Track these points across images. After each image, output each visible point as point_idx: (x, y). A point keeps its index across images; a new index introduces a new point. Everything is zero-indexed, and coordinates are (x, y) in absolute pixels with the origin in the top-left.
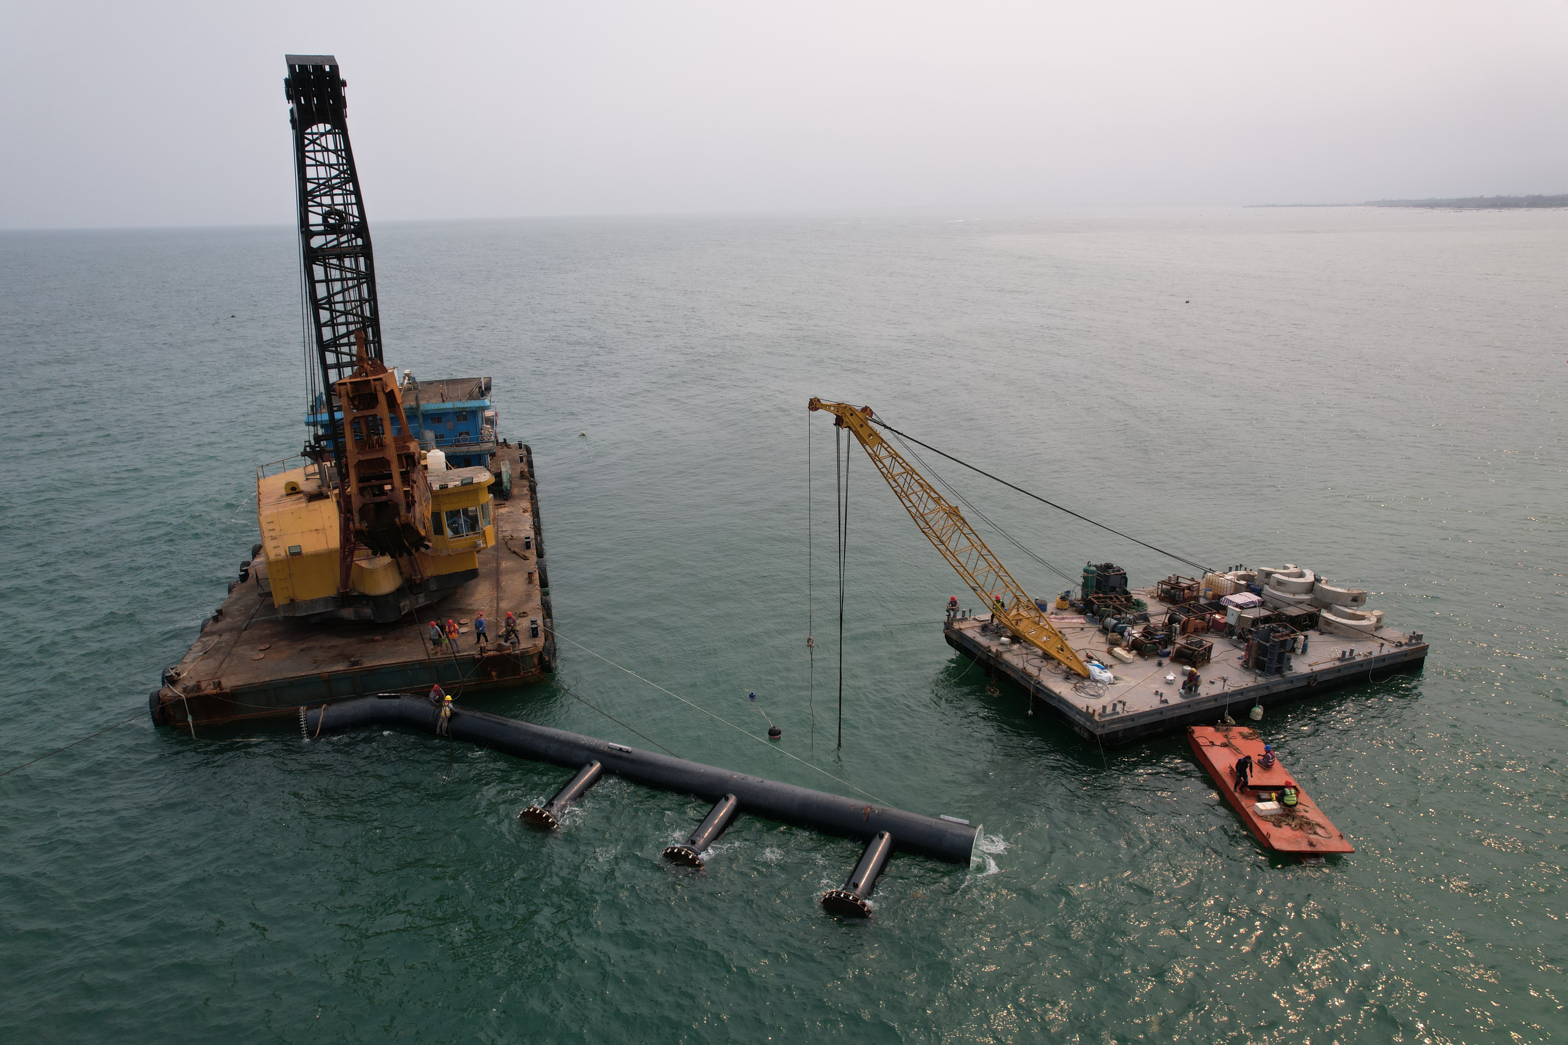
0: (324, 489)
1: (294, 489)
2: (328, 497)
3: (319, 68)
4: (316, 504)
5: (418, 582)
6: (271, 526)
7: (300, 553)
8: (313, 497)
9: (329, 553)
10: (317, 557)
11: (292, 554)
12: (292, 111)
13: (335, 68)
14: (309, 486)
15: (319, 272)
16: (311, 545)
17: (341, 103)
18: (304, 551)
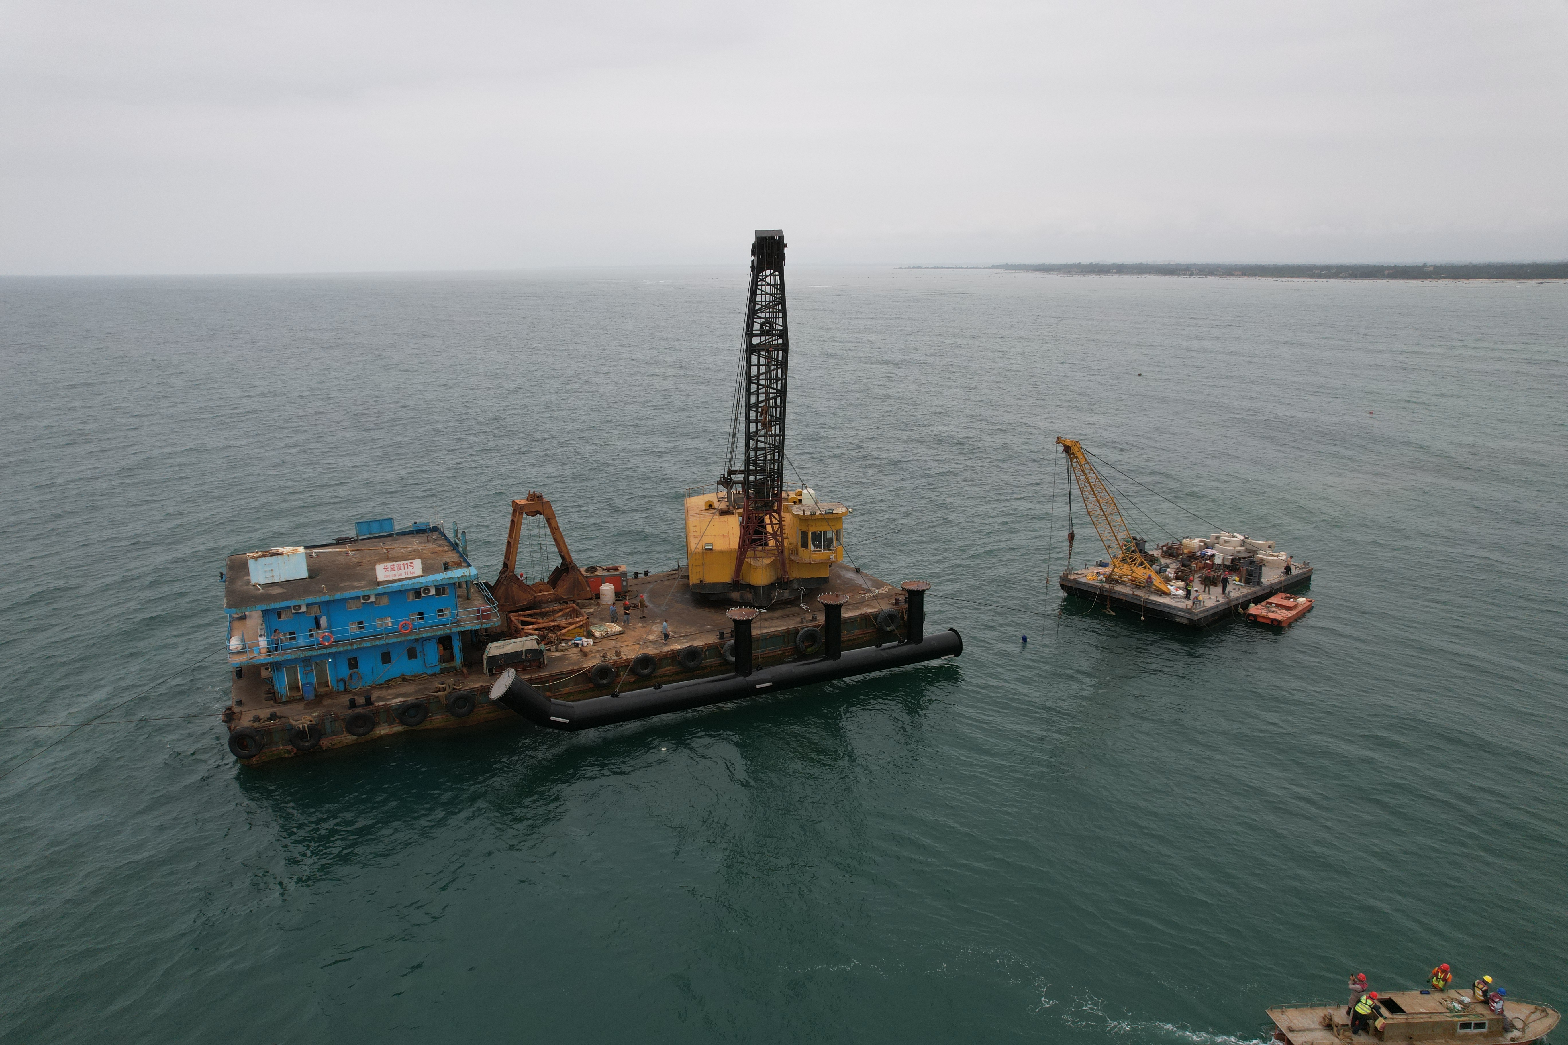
0: (731, 508)
1: (710, 506)
2: (733, 514)
3: (772, 238)
4: (725, 518)
5: (786, 580)
6: (695, 529)
7: (711, 550)
8: (723, 513)
9: (730, 552)
10: (722, 553)
11: (707, 549)
12: (753, 261)
13: (782, 238)
14: (723, 506)
15: (754, 359)
16: (720, 545)
17: (782, 257)
18: (714, 548)
